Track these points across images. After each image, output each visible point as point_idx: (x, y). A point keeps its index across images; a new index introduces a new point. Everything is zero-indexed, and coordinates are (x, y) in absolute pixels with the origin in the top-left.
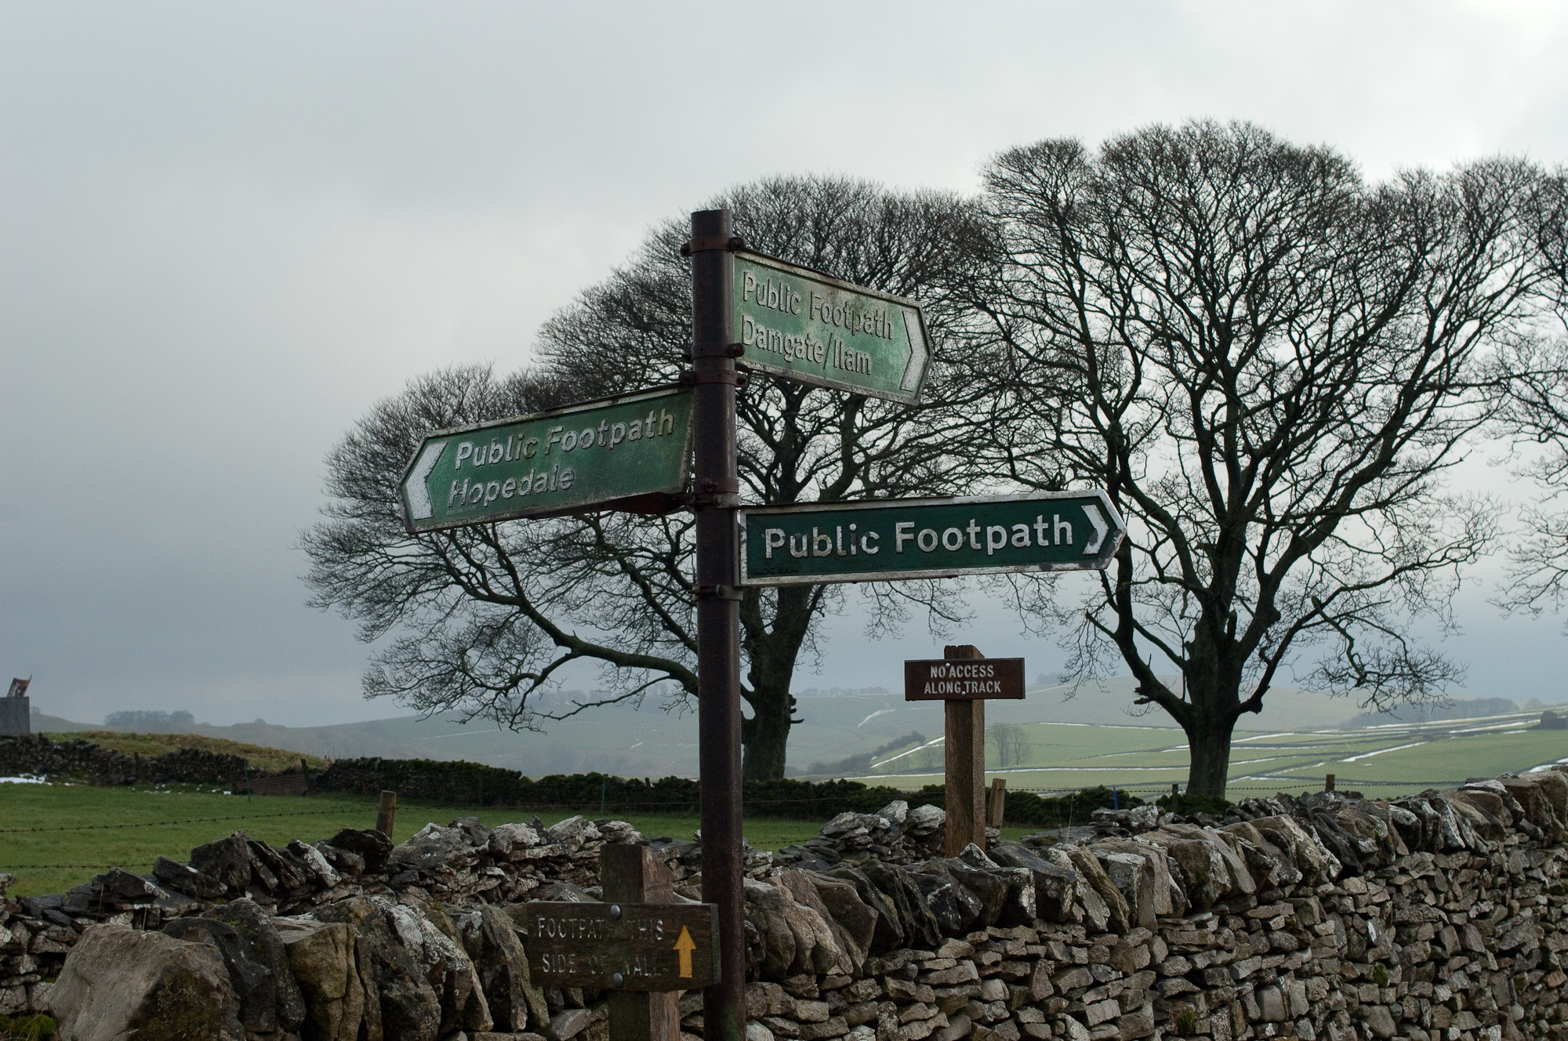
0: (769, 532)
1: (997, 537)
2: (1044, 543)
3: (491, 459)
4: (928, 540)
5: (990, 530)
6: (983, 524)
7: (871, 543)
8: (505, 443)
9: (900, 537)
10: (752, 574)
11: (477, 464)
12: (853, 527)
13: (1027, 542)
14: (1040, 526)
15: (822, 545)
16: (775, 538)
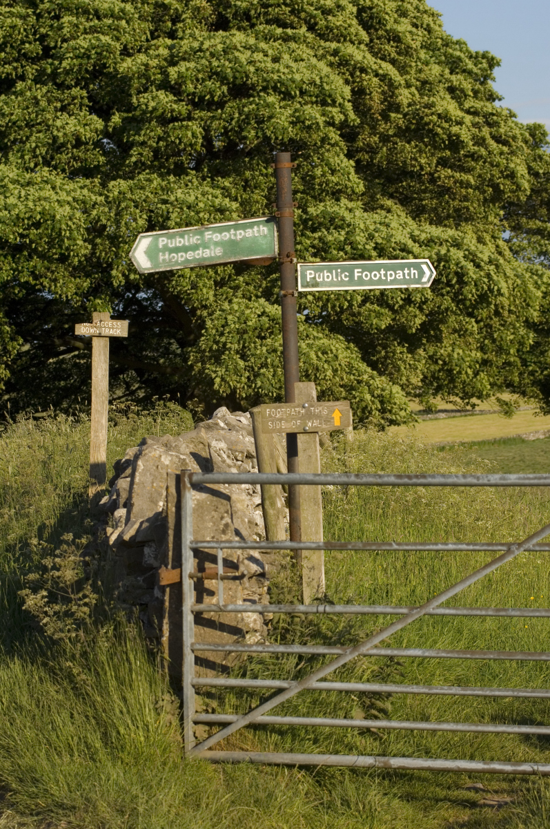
0: (308, 272)
1: (391, 275)
2: (407, 277)
3: (178, 245)
4: (366, 276)
5: (389, 273)
6: (386, 271)
7: (346, 276)
8: (183, 238)
9: (356, 275)
10: (303, 286)
11: (171, 246)
12: (339, 270)
13: (402, 277)
14: (406, 271)
15: (328, 277)
16: (311, 274)
